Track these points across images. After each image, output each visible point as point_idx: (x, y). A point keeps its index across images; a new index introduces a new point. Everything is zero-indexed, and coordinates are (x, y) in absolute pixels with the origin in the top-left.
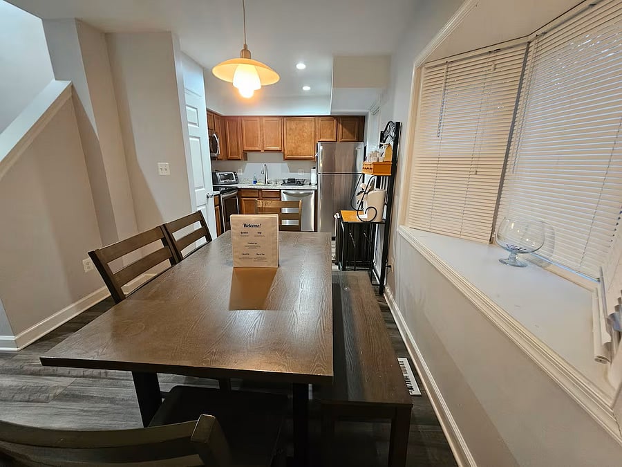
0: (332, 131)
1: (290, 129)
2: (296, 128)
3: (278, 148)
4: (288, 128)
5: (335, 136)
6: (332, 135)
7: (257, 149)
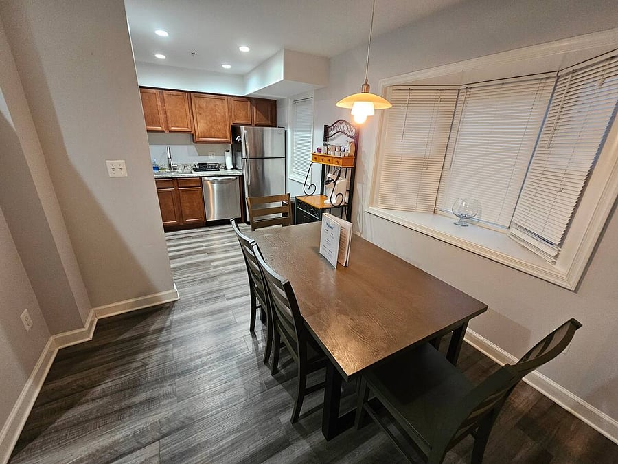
0: (247, 113)
1: (200, 107)
2: (207, 107)
3: (187, 129)
4: (197, 106)
5: (249, 118)
6: (246, 117)
7: (159, 128)
